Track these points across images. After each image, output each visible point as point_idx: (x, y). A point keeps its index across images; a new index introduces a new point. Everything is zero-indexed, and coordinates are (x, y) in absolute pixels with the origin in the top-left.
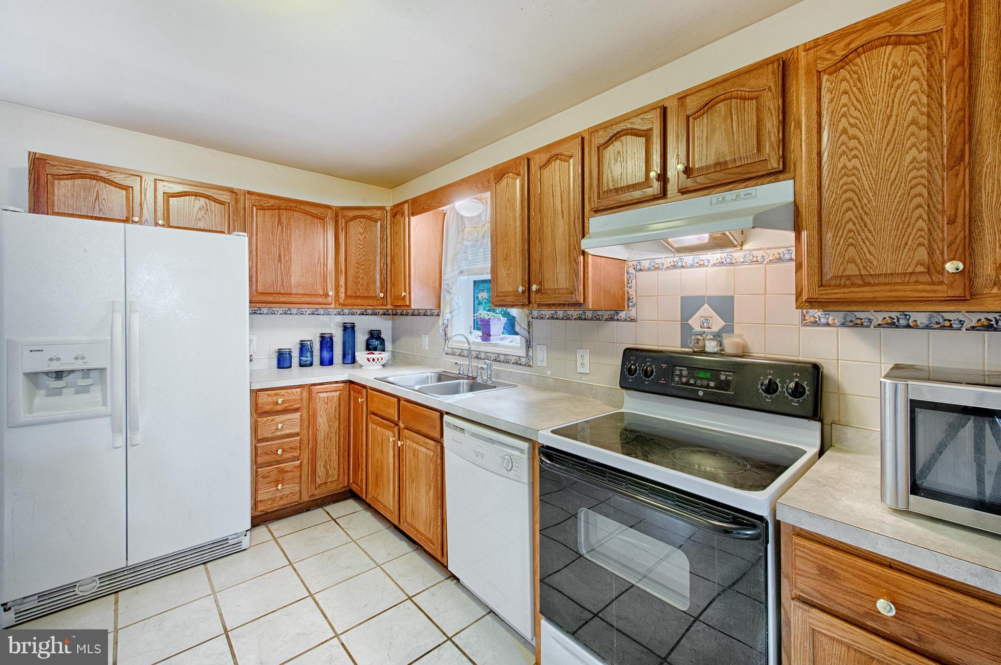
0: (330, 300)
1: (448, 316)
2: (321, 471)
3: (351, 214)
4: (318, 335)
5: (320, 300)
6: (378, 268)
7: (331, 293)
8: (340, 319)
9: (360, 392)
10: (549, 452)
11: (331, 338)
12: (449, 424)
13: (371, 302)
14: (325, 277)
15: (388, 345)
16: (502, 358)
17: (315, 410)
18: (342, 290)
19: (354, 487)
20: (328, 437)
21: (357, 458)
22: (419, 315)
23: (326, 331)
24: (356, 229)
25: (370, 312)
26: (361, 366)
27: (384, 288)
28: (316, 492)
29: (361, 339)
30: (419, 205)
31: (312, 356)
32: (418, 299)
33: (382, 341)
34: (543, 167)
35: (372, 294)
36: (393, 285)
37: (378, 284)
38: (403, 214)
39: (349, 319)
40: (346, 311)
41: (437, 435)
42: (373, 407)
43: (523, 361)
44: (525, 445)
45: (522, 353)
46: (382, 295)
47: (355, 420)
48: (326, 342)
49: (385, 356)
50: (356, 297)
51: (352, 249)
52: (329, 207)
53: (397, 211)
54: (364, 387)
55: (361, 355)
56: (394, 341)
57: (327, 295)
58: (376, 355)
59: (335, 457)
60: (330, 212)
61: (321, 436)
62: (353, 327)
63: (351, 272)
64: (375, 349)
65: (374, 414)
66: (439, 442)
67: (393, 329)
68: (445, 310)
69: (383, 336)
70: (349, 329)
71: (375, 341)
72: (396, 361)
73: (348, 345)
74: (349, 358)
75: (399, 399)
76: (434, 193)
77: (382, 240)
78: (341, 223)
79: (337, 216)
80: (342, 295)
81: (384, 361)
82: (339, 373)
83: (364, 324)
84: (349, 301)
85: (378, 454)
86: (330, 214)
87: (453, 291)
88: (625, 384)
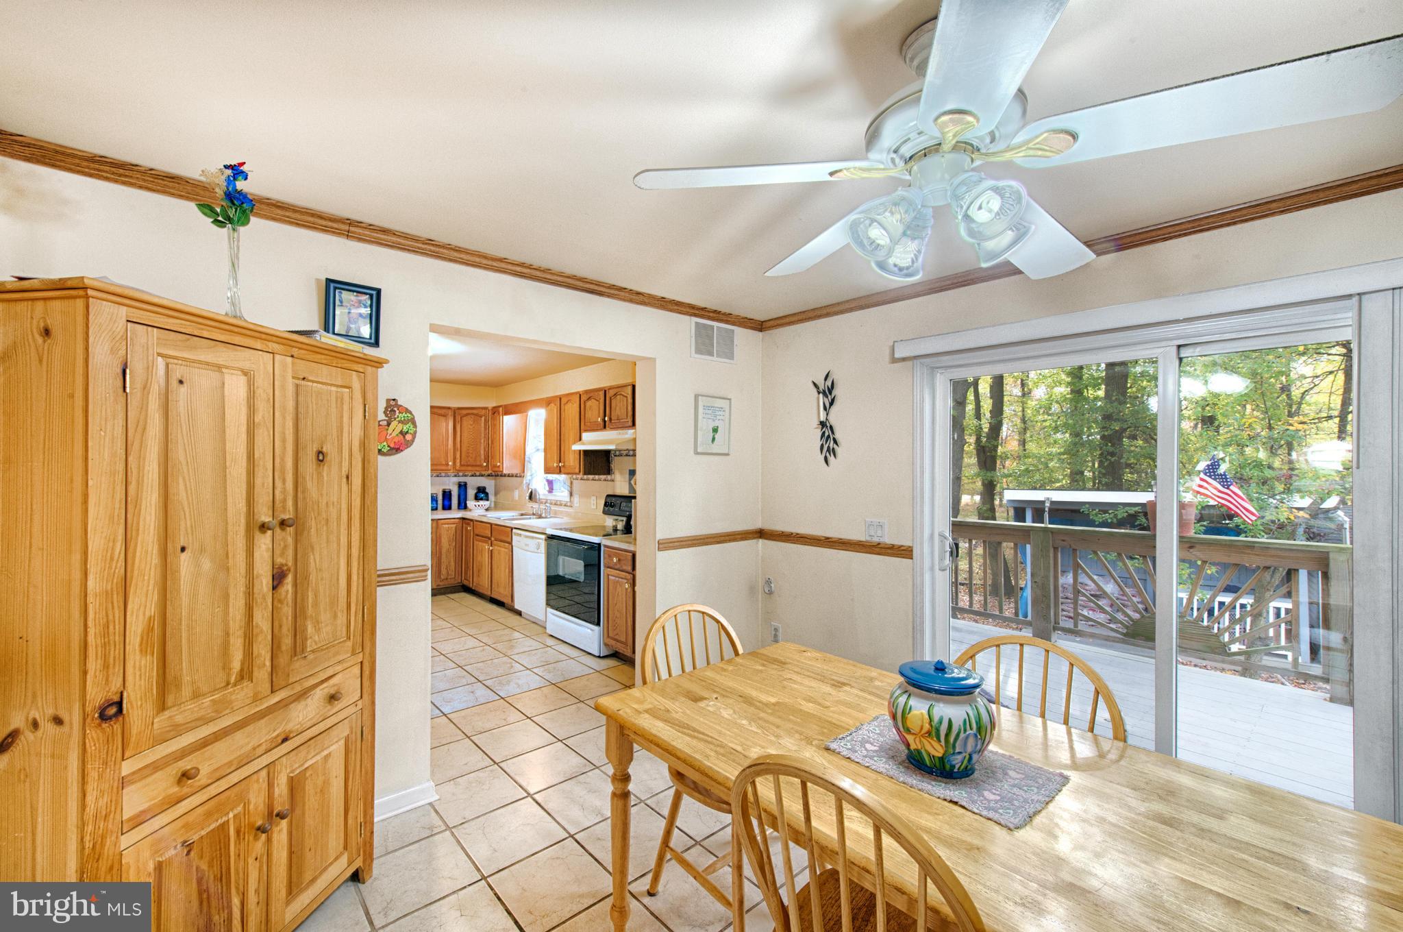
0: (449, 468)
1: (529, 478)
2: (444, 571)
3: (464, 412)
4: (441, 490)
5: (444, 468)
6: (482, 447)
7: (450, 463)
8: (456, 480)
9: (468, 524)
10: (551, 537)
11: (450, 492)
12: (515, 534)
13: (477, 468)
14: (447, 453)
15: (492, 497)
16: (558, 503)
17: (440, 534)
18: (458, 461)
19: (466, 583)
20: (448, 551)
21: (467, 563)
22: (512, 476)
23: (447, 487)
24: (468, 422)
25: (478, 474)
26: (470, 510)
27: (487, 460)
28: (441, 584)
29: (471, 493)
30: (509, 410)
31: (437, 504)
32: (508, 466)
33: (487, 494)
34: (565, 404)
35: (478, 463)
36: (492, 458)
37: (483, 457)
38: (499, 414)
39: (462, 479)
40: (461, 474)
41: (510, 540)
42: (476, 532)
43: (569, 504)
44: (543, 537)
45: (567, 499)
46: (485, 464)
47: (466, 541)
48: (447, 495)
49: (486, 504)
50: (468, 466)
51: (465, 434)
52: (449, 408)
53: (495, 410)
54: (472, 520)
55: (471, 503)
56: (496, 494)
57: (447, 465)
58: (481, 503)
59: (453, 564)
60: (450, 411)
61: (444, 551)
62: (465, 484)
63: (464, 449)
64: (481, 499)
65: (477, 535)
66: (510, 543)
67: (496, 486)
68: (528, 474)
69: (487, 491)
70: (463, 487)
71: (481, 493)
72: (497, 507)
73: (462, 497)
74: (463, 505)
75: (491, 524)
76: (517, 405)
77: (485, 429)
78: (458, 418)
79: (455, 413)
80: (458, 464)
81: (486, 507)
82: (456, 514)
83: (473, 483)
84: (463, 468)
85: (479, 558)
86: (450, 413)
87: (532, 462)
88: (605, 512)
